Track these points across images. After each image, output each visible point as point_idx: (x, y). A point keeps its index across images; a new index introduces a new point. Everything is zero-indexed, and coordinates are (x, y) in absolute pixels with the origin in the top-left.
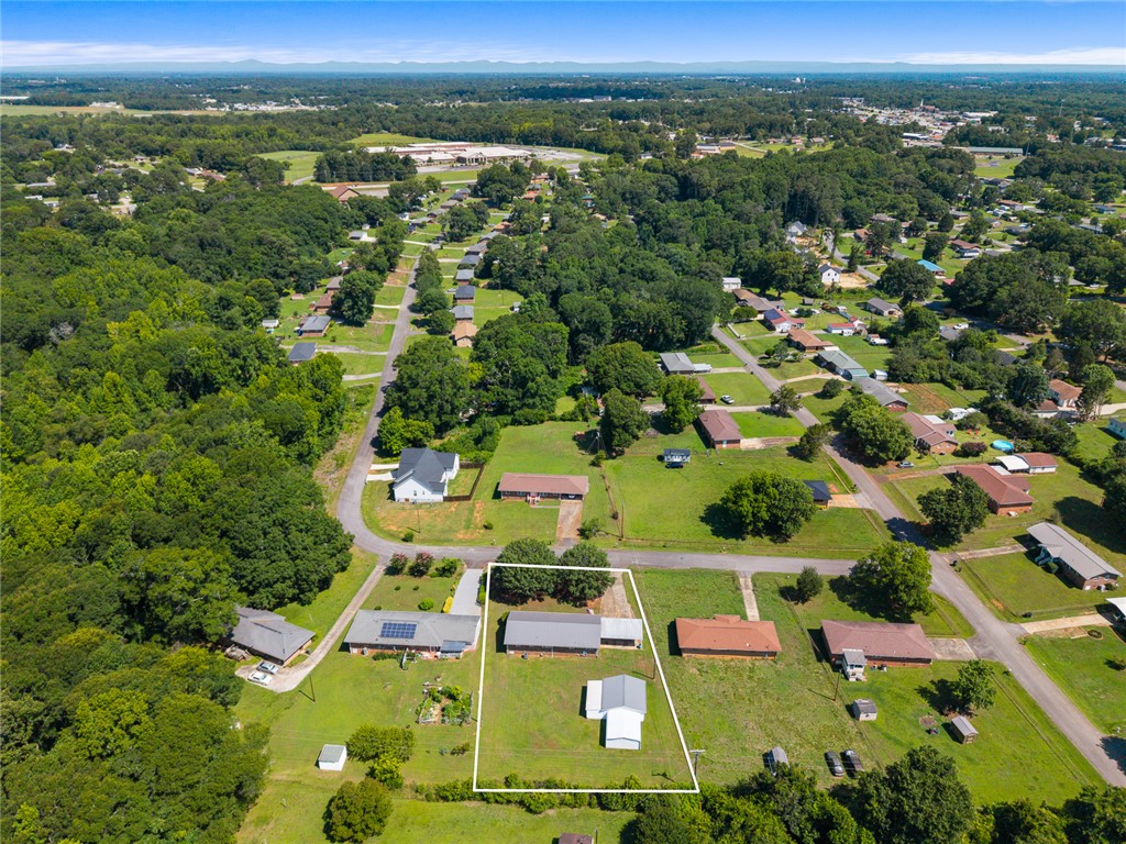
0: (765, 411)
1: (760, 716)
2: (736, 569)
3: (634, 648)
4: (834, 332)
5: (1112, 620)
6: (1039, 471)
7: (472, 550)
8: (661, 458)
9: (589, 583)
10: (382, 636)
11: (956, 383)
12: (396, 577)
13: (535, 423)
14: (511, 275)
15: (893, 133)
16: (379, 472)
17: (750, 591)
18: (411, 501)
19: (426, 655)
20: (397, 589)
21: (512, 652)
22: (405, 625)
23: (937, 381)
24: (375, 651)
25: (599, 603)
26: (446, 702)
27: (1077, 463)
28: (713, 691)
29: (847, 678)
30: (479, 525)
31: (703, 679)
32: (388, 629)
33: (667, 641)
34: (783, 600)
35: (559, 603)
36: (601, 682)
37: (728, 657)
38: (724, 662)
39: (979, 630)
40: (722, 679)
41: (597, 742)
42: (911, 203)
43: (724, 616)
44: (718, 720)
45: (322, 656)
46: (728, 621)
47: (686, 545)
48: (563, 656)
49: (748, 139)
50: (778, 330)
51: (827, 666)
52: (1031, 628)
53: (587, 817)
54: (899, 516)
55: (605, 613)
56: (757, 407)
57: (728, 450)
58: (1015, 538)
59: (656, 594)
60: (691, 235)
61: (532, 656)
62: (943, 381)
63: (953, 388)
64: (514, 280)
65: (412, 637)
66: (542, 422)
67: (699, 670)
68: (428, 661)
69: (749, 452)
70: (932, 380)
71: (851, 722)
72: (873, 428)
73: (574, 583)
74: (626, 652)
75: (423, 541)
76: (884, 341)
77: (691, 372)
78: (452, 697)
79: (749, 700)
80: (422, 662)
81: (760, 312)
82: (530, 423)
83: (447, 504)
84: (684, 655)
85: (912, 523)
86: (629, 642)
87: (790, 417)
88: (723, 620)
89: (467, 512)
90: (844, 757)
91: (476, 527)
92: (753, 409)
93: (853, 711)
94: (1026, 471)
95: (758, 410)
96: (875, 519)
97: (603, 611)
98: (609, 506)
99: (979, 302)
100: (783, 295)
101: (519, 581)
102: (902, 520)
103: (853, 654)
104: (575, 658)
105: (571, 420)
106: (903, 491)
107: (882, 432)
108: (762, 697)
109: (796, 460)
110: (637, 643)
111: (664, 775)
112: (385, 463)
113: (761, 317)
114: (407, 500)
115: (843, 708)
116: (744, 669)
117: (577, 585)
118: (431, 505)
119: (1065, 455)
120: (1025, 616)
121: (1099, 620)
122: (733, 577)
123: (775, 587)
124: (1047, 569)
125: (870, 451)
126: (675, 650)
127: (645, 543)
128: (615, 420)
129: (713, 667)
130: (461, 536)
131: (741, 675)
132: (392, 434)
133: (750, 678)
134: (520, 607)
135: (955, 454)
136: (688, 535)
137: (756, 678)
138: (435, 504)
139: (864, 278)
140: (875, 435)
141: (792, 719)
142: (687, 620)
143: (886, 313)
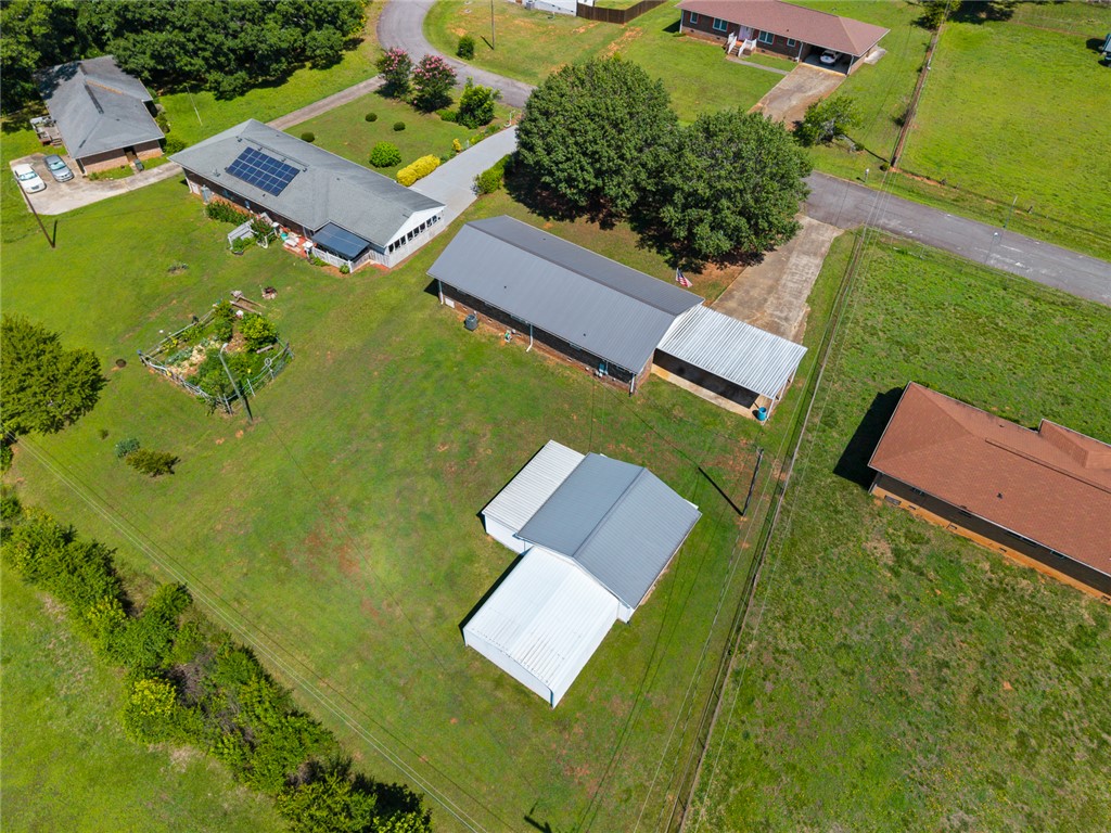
3: (747, 412)
8: (1096, 44)
9: (716, 211)
10: (230, 170)
12: (388, 101)
19: (292, 240)
21: (448, 303)
22: (279, 164)
24: (218, 200)
25: (733, 277)
28: (906, 643)
31: (895, 586)
32: (248, 162)
33: (851, 432)
35: (642, 244)
36: (583, 457)
37: (1022, 560)
38: (997, 564)
40: (958, 617)
43: (1074, 436)
44: (865, 749)
45: (153, 181)
46: (1081, 457)
48: (552, 359)
55: (732, 304)
59: (899, 309)
61: (488, 327)
65: (276, 192)
67: (897, 553)
68: (288, 253)
73: (678, 197)
74: (717, 413)
79: (1022, 739)
80: (277, 250)
83: (578, 21)
84: (877, 490)
86: (745, 396)
88: (1063, 445)
89: (601, 40)
97: (730, 296)
104: (579, 373)
108: (1080, 755)
110: (760, 403)
116: (1057, 621)
117: (685, 207)
126: (856, 466)
127: (943, 192)
129: (950, 565)
131: (1034, 636)
133: (1065, 660)
134: (552, 223)
136: (1077, 208)
137: (1085, 675)
142: (942, 401)
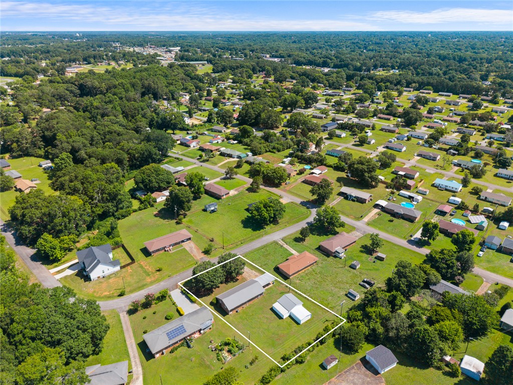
0: (224, 179)
1: (331, 284)
2: (274, 240)
3: (272, 285)
4: (214, 142)
5: (379, 209)
6: (324, 172)
7: (162, 283)
8: (205, 210)
10: (170, 339)
11: (275, 151)
12: (137, 313)
13: (128, 216)
14: (27, 148)
15: (153, 57)
16: (59, 272)
17: (286, 245)
18: (101, 277)
19: (196, 335)
20: (144, 318)
21: (231, 313)
22: (177, 328)
23: (268, 152)
24: (170, 349)
26: (227, 348)
27: (330, 166)
28: (311, 284)
29: (340, 258)
30: (154, 271)
31: (304, 282)
32: (170, 335)
33: (279, 276)
34: (299, 243)
36: (278, 302)
37: (303, 271)
38: (303, 273)
39: (355, 226)
40: (309, 279)
41: (296, 325)
42: (192, 86)
43: (291, 257)
45: (140, 369)
46: (295, 258)
47: (249, 239)
48: (251, 302)
49: (86, 64)
50: (192, 146)
51: (331, 257)
52: (366, 219)
53: (320, 351)
54: (302, 201)
56: (220, 178)
57: (226, 198)
58: (337, 195)
60: (114, 111)
61: (239, 309)
62: (270, 151)
63: (275, 153)
64: (30, 150)
65: (185, 331)
66: (130, 214)
67: (299, 280)
68: (199, 338)
69: (235, 196)
70: (266, 152)
71: (354, 271)
72: (275, 172)
74: (271, 288)
75: (131, 292)
76: (236, 142)
77: (177, 172)
78: (227, 344)
79: (324, 281)
80: (196, 340)
81: (178, 140)
82: (124, 217)
83: (124, 270)
84: (290, 278)
85: (307, 201)
87: (234, 178)
88: (293, 258)
89: (140, 269)
90: (364, 281)
91: (153, 273)
92: (218, 179)
93: (353, 267)
94: (321, 173)
95: (221, 179)
96: (296, 204)
98: (205, 238)
99: (253, 121)
100: (175, 132)
101: (213, 282)
102: (304, 202)
103: (339, 249)
104: (256, 300)
105: (145, 209)
106: (295, 192)
107: (279, 173)
108: (326, 278)
109: (252, 193)
110: (271, 283)
111: (327, 321)
112: (56, 266)
113: (179, 142)
114: (99, 277)
115: (349, 268)
116: (311, 272)
118: (115, 274)
119: (325, 165)
120: (361, 217)
121: (376, 211)
122: (276, 243)
123: (292, 240)
124: (353, 201)
125: (277, 181)
126: (285, 278)
127: (234, 245)
128: (184, 199)
130: (149, 280)
131: (313, 274)
132: (55, 249)
133: (316, 274)
135: (298, 174)
136: (246, 235)
137: (318, 273)
138: (117, 272)
139: (198, 119)
140: (277, 174)
141: (340, 279)
142: (281, 264)
143: (223, 131)
